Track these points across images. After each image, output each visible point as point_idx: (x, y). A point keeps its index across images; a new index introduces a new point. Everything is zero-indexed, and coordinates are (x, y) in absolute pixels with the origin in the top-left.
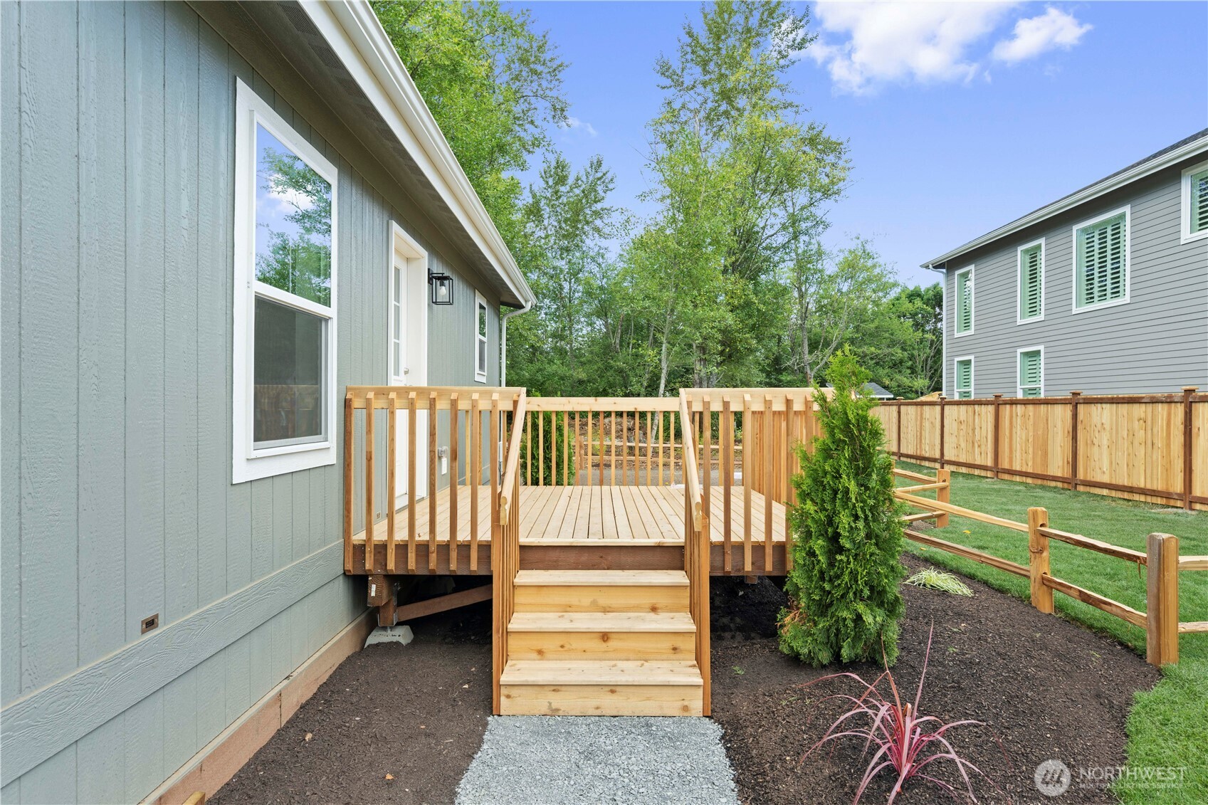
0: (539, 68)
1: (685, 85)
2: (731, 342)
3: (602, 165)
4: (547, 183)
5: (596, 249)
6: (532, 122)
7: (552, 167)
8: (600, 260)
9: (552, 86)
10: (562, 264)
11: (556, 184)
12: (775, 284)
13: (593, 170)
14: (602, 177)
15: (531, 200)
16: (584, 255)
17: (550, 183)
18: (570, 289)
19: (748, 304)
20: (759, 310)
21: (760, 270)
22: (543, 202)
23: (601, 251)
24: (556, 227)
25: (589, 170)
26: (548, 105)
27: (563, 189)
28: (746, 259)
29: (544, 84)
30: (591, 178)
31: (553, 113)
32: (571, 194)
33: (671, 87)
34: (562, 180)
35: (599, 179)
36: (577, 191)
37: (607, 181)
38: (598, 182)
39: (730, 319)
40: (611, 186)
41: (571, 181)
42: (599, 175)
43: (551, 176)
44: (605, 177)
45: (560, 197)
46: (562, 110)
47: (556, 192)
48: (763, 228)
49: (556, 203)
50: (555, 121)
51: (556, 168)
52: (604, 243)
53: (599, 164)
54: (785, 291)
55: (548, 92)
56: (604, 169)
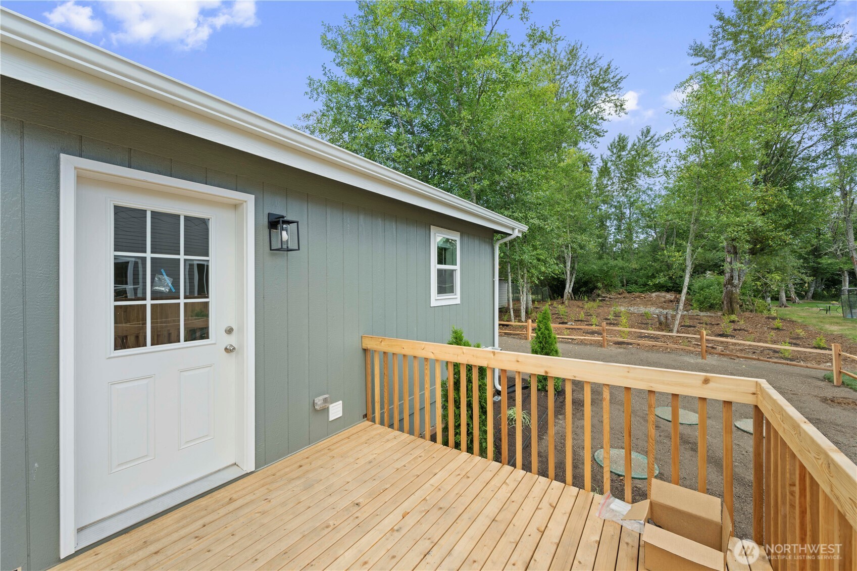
0: (606, 85)
1: (716, 57)
2: (763, 239)
3: (650, 132)
4: (613, 152)
5: (646, 186)
6: (602, 118)
7: (616, 141)
8: (650, 192)
9: (614, 93)
10: (623, 199)
11: (619, 151)
12: (812, 188)
13: (644, 137)
14: (650, 140)
15: (601, 164)
16: (638, 191)
17: (615, 152)
18: (630, 213)
19: (782, 207)
20: (794, 211)
21: (796, 178)
22: (609, 164)
23: (650, 186)
24: (619, 177)
25: (641, 137)
26: (612, 105)
27: (623, 153)
28: (779, 171)
29: (609, 93)
30: (642, 142)
31: (615, 109)
32: (629, 155)
33: (704, 61)
34: (623, 148)
35: (648, 141)
36: (633, 153)
37: (654, 141)
38: (648, 144)
39: (759, 222)
40: (657, 144)
41: (629, 147)
42: (648, 139)
43: (615, 147)
44: (652, 139)
45: (622, 159)
46: (622, 105)
47: (619, 156)
48: (800, 142)
49: (620, 162)
50: (617, 113)
51: (618, 142)
52: (651, 181)
53: (648, 131)
54: (826, 192)
55: (613, 98)
56: (651, 134)
